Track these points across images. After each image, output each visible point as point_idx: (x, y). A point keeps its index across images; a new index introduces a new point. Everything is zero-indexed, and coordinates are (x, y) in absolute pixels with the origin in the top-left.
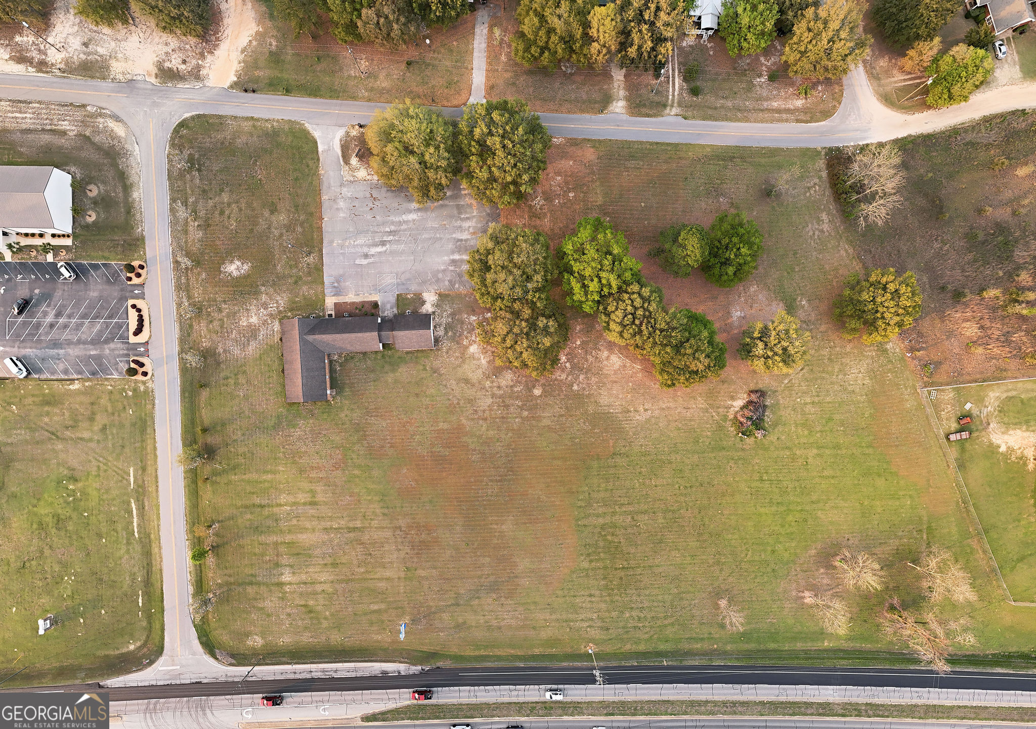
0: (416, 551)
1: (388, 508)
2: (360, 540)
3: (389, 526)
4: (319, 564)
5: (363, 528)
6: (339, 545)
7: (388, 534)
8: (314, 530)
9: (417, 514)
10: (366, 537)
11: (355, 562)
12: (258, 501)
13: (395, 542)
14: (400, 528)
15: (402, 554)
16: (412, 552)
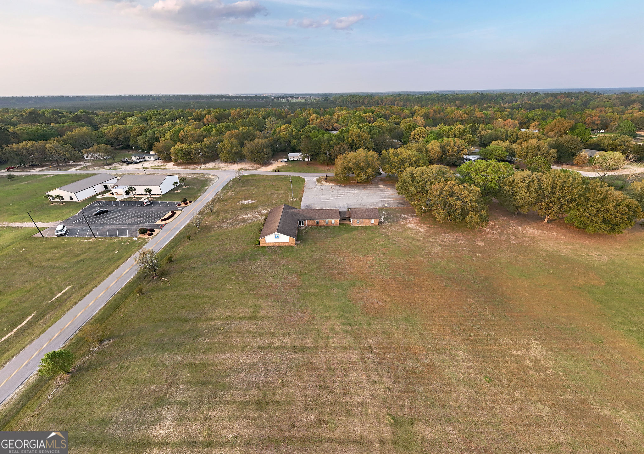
0: (403, 387)
1: (350, 324)
2: (312, 364)
3: (353, 345)
4: (234, 402)
5: (317, 348)
6: (277, 369)
7: (353, 356)
8: (243, 348)
9: (393, 333)
10: (320, 359)
11: (300, 401)
12: (184, 314)
13: (366, 369)
14: (370, 349)
15: (381, 390)
16: (397, 388)
